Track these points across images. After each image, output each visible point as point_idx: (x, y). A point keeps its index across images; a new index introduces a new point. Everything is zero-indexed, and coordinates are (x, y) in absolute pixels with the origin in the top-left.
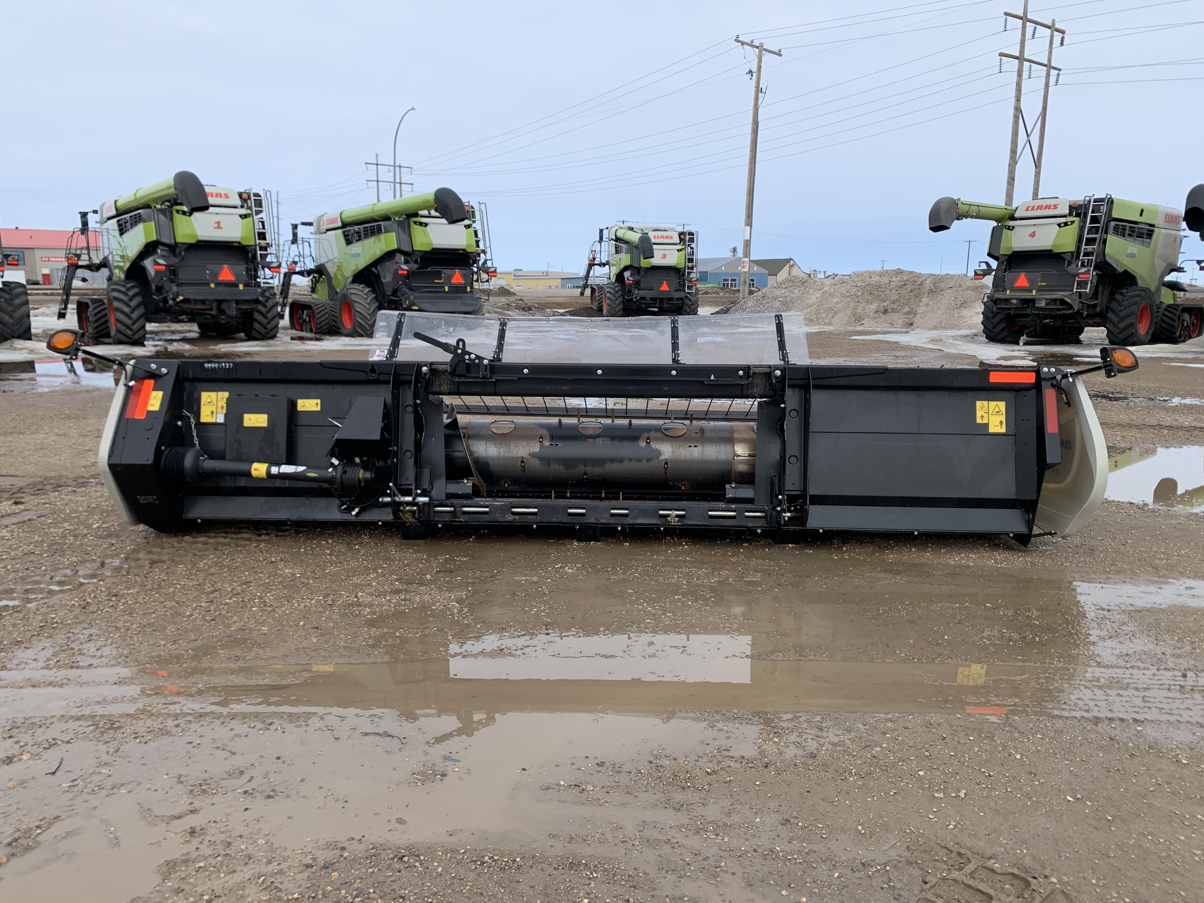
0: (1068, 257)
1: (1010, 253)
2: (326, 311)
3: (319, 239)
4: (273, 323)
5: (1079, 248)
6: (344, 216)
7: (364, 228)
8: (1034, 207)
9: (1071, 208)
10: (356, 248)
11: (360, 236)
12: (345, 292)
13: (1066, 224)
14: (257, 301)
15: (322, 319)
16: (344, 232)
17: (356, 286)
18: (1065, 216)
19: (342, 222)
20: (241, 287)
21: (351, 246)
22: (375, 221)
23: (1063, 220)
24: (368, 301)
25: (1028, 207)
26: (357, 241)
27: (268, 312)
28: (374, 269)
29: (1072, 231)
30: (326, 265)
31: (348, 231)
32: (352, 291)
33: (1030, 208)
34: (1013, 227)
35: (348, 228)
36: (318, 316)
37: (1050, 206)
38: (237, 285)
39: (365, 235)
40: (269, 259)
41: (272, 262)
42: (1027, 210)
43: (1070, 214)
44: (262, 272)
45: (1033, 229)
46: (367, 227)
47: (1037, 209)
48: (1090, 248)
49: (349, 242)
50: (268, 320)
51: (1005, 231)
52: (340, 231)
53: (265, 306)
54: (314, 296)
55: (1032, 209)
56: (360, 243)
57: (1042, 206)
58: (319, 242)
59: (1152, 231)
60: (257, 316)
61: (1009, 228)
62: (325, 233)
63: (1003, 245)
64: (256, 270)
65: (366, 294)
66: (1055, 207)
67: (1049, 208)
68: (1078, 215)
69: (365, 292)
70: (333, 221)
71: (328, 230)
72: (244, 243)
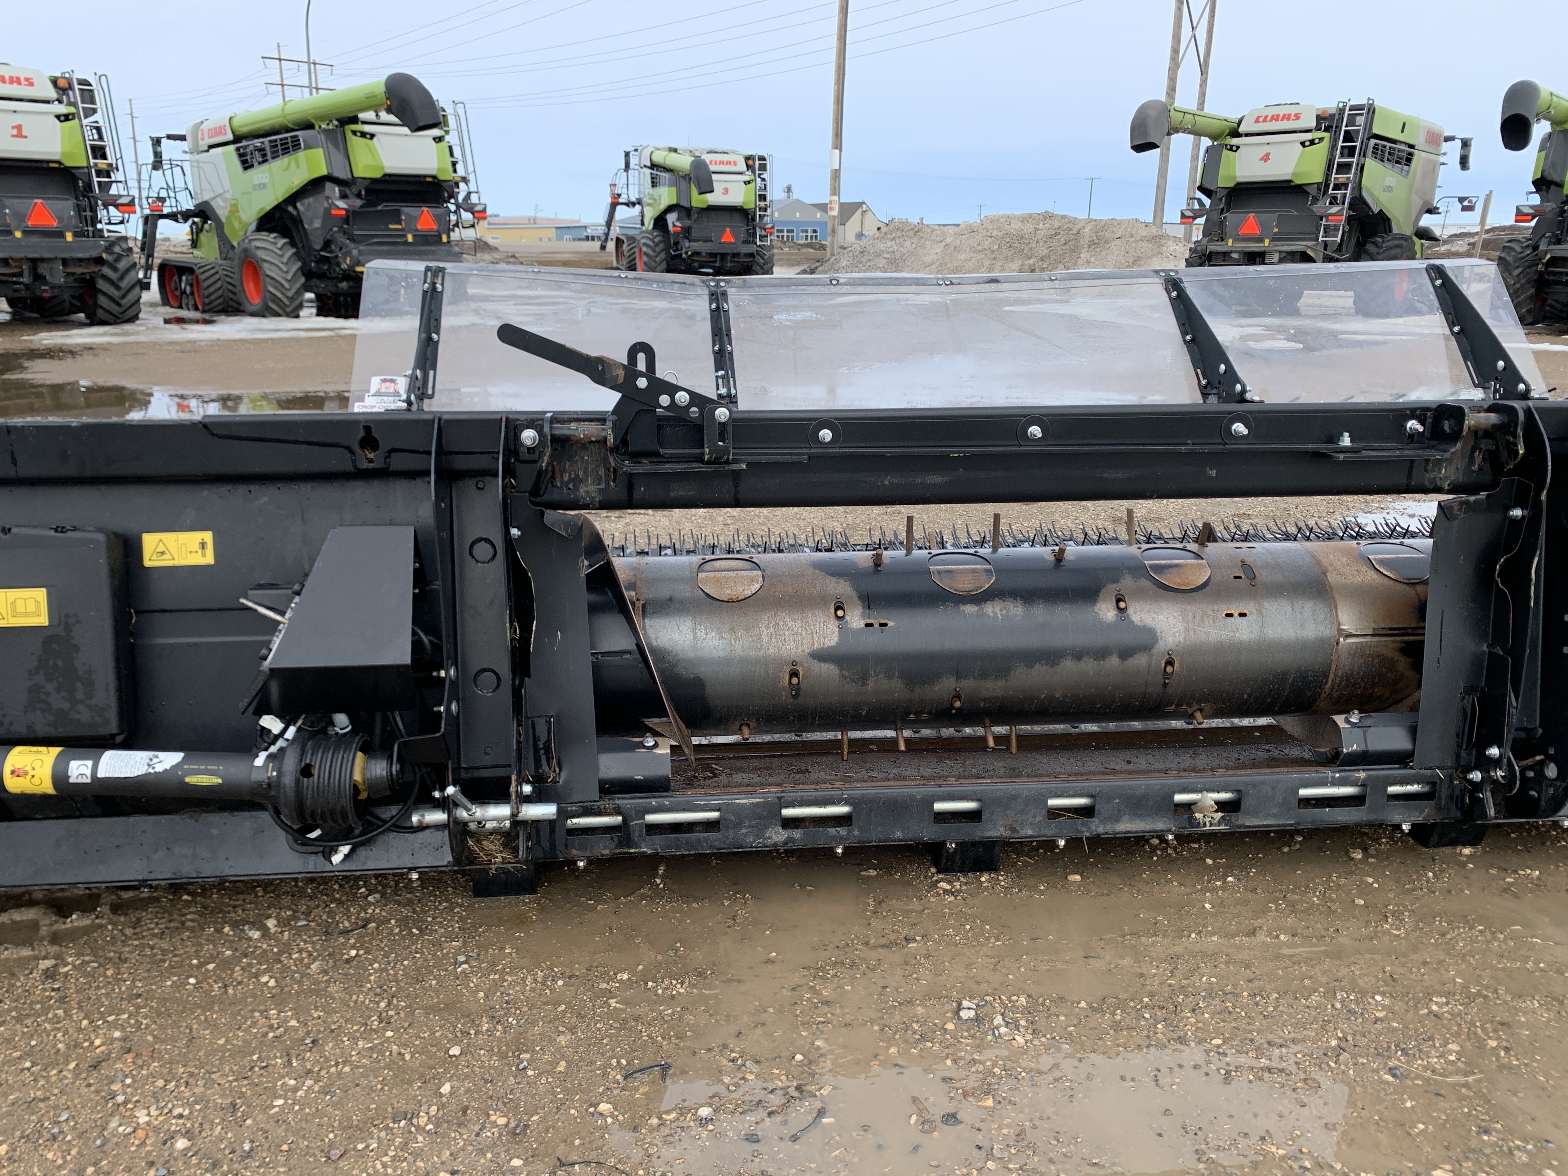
0: (1312, 191)
1: (1231, 184)
2: (217, 276)
3: (197, 161)
4: (131, 297)
5: (1328, 176)
6: (236, 123)
7: (270, 141)
8: (1266, 117)
9: (1319, 118)
10: (260, 174)
11: (264, 155)
12: (246, 244)
13: (1312, 142)
14: (99, 261)
15: (212, 289)
16: (238, 149)
17: (263, 235)
18: (1309, 131)
19: (233, 132)
20: (69, 237)
21: (250, 172)
22: (288, 130)
23: (1308, 136)
24: (285, 260)
25: (1258, 118)
26: (260, 163)
27: (121, 278)
28: (290, 209)
29: (1321, 151)
30: (213, 204)
31: (245, 147)
32: (258, 244)
33: (1261, 119)
34: (1238, 147)
35: (244, 143)
36: (205, 284)
37: (1290, 115)
38: (61, 235)
39: (273, 153)
40: (113, 191)
41: (120, 196)
42: (1257, 121)
43: (1318, 128)
44: (105, 212)
45: (1266, 150)
46: (276, 141)
47: (1271, 120)
48: (1342, 178)
49: (247, 165)
50: (123, 292)
51: (1225, 152)
52: (231, 148)
53: (115, 269)
54: (196, 252)
55: (1265, 121)
56: (266, 166)
57: (1278, 116)
58: (198, 167)
59: (1411, 154)
60: (101, 284)
61: (1233, 149)
62: (207, 151)
63: (1222, 172)
64: (93, 210)
65: (280, 249)
66: (1297, 117)
67: (1288, 119)
68: (1327, 130)
69: (279, 245)
70: (219, 131)
71: (211, 147)
72: (68, 163)
